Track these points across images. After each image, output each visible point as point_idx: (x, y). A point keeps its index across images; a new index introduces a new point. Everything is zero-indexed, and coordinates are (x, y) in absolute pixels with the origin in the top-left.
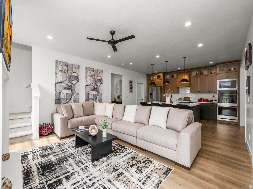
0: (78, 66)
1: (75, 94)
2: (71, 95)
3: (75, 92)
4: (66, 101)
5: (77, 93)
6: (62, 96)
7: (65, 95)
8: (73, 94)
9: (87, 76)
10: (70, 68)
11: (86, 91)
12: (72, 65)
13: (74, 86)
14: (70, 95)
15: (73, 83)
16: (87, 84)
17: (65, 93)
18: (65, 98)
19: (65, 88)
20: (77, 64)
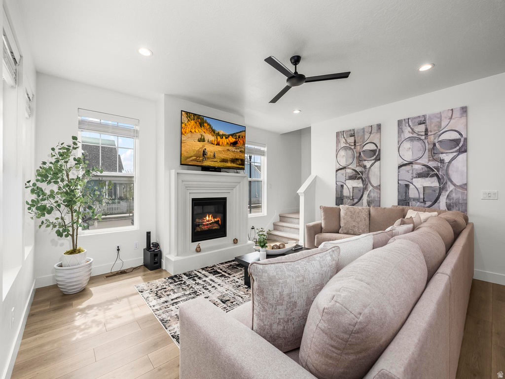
0: (375, 126)
1: (370, 188)
2: (362, 191)
3: (369, 184)
4: (352, 201)
5: (375, 185)
6: (346, 193)
7: (351, 190)
8: (365, 189)
9: (400, 143)
10: (359, 138)
11: (399, 180)
12: (364, 129)
13: (369, 171)
14: (360, 191)
15: (366, 166)
16: (401, 162)
17: (350, 187)
18: (352, 195)
19: (351, 178)
20: (374, 123)
